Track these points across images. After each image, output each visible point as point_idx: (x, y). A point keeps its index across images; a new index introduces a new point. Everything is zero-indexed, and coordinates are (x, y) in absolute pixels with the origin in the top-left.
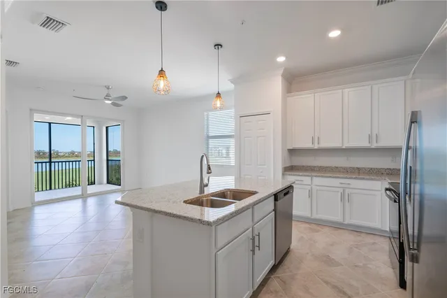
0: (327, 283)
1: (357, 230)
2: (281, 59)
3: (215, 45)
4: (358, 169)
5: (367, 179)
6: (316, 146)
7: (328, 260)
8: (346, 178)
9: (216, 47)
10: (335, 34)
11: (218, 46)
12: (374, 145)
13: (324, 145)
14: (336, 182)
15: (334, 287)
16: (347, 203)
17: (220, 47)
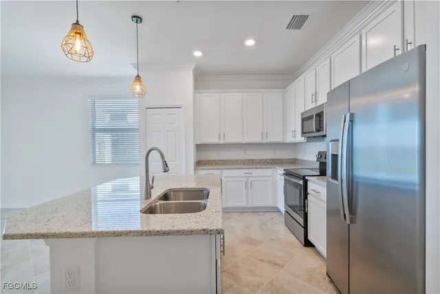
0: (262, 261)
1: (256, 211)
2: (198, 54)
3: (133, 17)
4: (253, 160)
5: (259, 168)
6: (222, 142)
7: (252, 242)
8: (249, 168)
9: (135, 19)
10: (250, 42)
11: (137, 18)
12: (265, 141)
13: (229, 140)
14: (241, 173)
15: (269, 262)
16: (250, 190)
17: (139, 20)
